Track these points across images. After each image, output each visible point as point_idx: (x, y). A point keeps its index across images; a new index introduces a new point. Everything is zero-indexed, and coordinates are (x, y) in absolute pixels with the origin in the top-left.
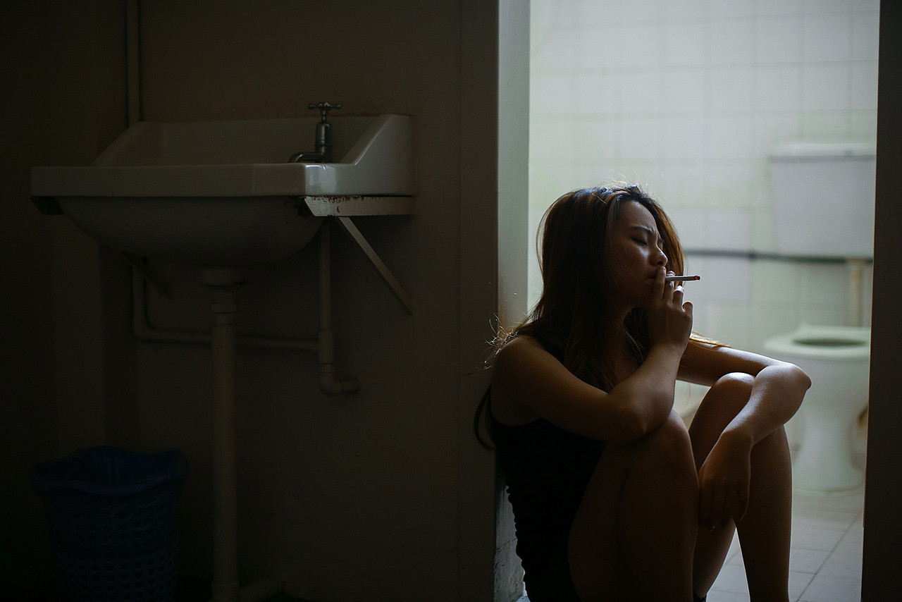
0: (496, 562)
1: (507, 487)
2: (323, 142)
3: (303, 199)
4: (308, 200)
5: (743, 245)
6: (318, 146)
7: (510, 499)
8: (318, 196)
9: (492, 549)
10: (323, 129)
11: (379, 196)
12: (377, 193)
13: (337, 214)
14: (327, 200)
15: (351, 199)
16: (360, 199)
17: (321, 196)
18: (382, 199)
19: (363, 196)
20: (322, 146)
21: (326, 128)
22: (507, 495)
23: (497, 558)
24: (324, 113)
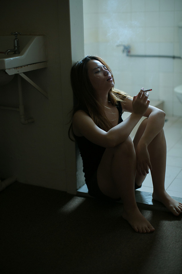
0: (77, 174)
1: (80, 153)
2: (16, 46)
3: (5, 71)
4: (7, 71)
5: (171, 54)
6: (15, 47)
7: (81, 156)
8: (10, 69)
9: (76, 170)
10: (16, 41)
11: (33, 64)
12: (32, 63)
13: (18, 73)
14: (14, 69)
15: (23, 67)
16: (26, 66)
17: (11, 68)
18: (35, 64)
19: (27, 65)
20: (16, 47)
21: (17, 41)
22: (80, 155)
23: (77, 173)
24: (16, 36)
